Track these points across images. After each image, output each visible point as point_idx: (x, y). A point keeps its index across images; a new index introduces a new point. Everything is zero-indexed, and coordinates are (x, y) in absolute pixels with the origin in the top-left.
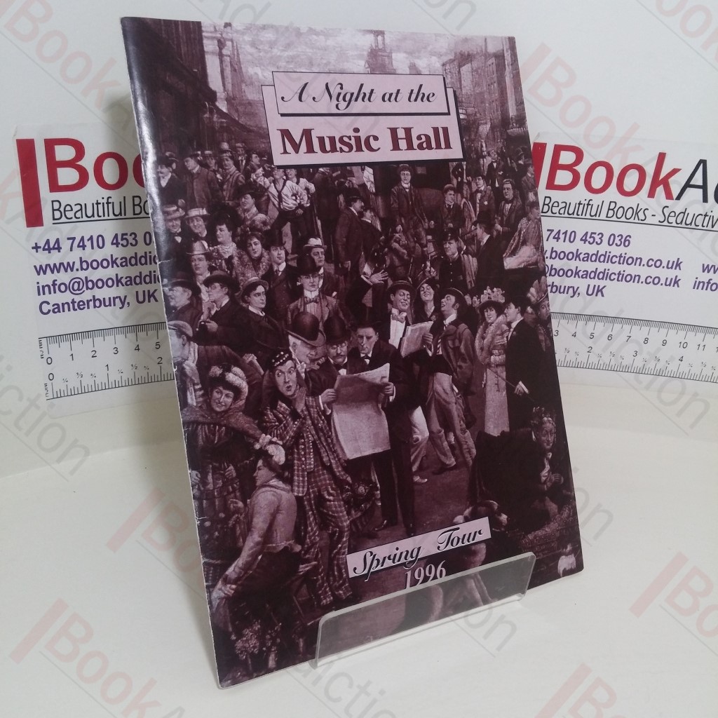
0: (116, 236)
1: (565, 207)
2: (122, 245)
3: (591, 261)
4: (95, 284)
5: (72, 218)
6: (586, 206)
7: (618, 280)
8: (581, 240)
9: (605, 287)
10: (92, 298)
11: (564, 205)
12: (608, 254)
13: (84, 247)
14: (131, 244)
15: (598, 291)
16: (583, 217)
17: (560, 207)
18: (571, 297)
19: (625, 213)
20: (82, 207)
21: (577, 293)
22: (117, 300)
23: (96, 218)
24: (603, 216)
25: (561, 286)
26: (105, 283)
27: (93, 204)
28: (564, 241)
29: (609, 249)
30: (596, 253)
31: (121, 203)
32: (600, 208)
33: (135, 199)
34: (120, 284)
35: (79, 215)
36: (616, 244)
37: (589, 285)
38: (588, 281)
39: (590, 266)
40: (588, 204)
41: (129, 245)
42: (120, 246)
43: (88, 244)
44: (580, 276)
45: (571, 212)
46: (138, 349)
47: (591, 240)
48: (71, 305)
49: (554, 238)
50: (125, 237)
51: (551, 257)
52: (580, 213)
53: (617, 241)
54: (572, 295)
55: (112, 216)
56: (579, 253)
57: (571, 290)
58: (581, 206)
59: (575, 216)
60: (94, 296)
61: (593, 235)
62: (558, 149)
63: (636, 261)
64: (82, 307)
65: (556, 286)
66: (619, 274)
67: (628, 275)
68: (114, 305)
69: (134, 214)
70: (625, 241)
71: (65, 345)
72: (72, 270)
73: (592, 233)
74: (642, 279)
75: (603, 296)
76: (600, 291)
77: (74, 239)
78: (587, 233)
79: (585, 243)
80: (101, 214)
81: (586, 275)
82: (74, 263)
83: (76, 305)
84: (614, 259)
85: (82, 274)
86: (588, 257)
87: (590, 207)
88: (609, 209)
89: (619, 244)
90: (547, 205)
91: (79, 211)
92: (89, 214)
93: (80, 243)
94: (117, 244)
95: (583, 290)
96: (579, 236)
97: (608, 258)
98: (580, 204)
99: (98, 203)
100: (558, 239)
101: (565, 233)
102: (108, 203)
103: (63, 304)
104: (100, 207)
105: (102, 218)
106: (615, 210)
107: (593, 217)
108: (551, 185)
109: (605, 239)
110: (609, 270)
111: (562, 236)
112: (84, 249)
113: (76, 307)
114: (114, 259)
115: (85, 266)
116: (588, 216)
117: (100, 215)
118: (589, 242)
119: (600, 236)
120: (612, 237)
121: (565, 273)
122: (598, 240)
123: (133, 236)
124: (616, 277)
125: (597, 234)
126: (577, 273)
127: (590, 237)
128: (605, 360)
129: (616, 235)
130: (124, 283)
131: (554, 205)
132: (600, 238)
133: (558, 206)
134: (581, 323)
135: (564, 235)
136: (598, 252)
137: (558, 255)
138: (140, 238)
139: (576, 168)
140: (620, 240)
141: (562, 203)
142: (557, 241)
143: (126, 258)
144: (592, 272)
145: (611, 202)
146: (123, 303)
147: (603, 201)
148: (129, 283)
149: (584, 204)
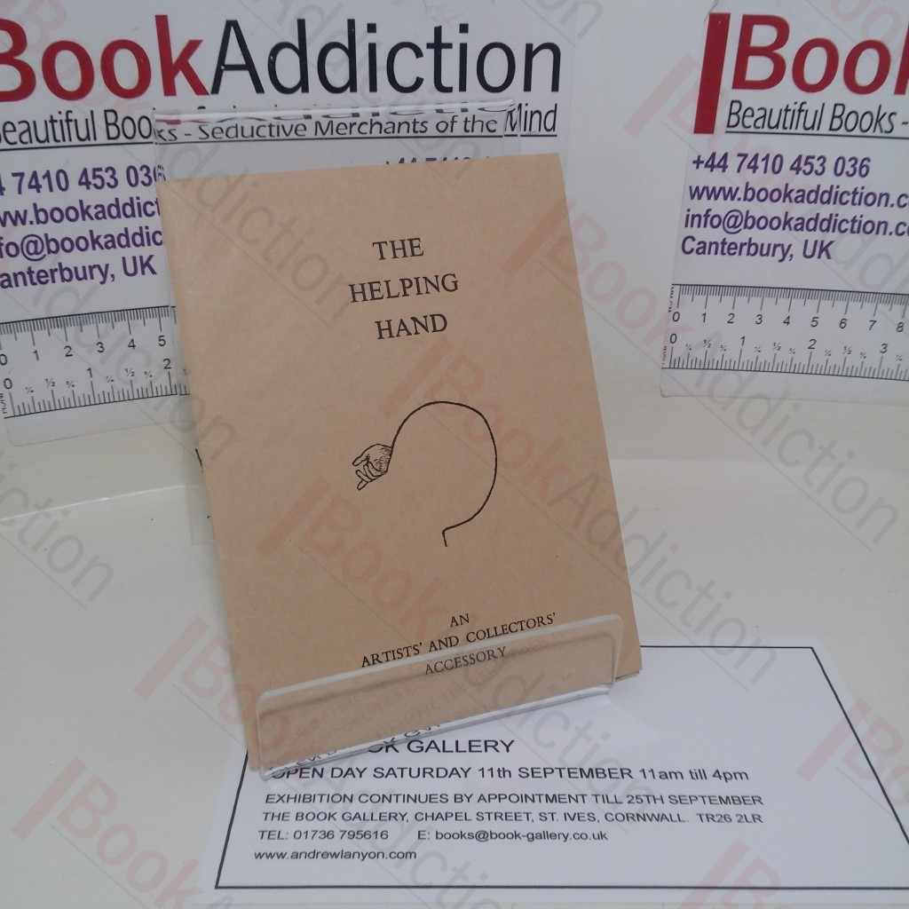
0: (85, 172)
1: (765, 116)
2: (95, 186)
3: (809, 202)
4: (60, 245)
5: (15, 143)
6: (797, 114)
7: (852, 232)
8: (792, 168)
9: (831, 243)
10: (57, 267)
11: (762, 113)
12: (834, 190)
13: (38, 187)
14: (109, 184)
15: (822, 250)
16: (793, 131)
17: (756, 117)
18: (781, 261)
19: (858, 122)
20: (30, 128)
21: (788, 256)
22: (96, 271)
23: (52, 143)
24: (825, 128)
25: (762, 245)
26: (75, 244)
27: (46, 122)
28: (765, 172)
29: (836, 181)
30: (815, 188)
31: (87, 120)
32: (819, 115)
33: (108, 114)
34: (97, 246)
35: (25, 137)
36: (847, 173)
37: (806, 241)
38: (804, 235)
40: (800, 111)
41: (106, 186)
42: (92, 187)
43: (44, 183)
44: (793, 226)
45: (773, 124)
46: (134, 346)
47: (808, 168)
48: (27, 277)
49: (749, 167)
50: (97, 173)
52: (788, 125)
53: (848, 168)
54: (781, 257)
55: (75, 141)
56: (788, 190)
57: (779, 250)
58: (789, 114)
60: (60, 264)
61: (810, 160)
62: (749, 22)
63: (881, 199)
64: (43, 280)
65: (755, 244)
66: (854, 220)
67: (868, 222)
68: (92, 278)
69: (109, 138)
70: (861, 167)
71: (24, 336)
72: (23, 222)
73: (808, 158)
74: (891, 228)
75: (829, 257)
76: (824, 249)
77: (21, 175)
78: (800, 157)
79: (797, 173)
80: (59, 136)
81: (802, 224)
82: (25, 212)
83: (34, 276)
85: (39, 230)
86: (803, 197)
87: (803, 114)
88: (834, 117)
89: (851, 172)
90: (737, 114)
91: (24, 132)
92: (42, 136)
93: (31, 181)
94: (87, 184)
95: (797, 250)
96: (788, 161)
97: (835, 196)
98: (787, 110)
99: (53, 121)
100: (755, 168)
101: (766, 158)
102: (68, 121)
103: (15, 275)
104: (57, 126)
105: (62, 143)
106: (844, 117)
107: (811, 130)
108: (740, 82)
109: (830, 165)
110: (837, 215)
111: (761, 164)
112: (38, 191)
113: (35, 280)
114: (85, 207)
115: (42, 216)
116: (801, 130)
117: (57, 138)
118: (804, 171)
119: (821, 161)
120: (841, 162)
121: (769, 223)
122: (817, 167)
123: (110, 172)
124: (849, 226)
125: (816, 158)
126: (787, 222)
127: (806, 164)
128: (836, 360)
129: (847, 160)
130: (103, 245)
131: (747, 114)
132: (822, 165)
133: (753, 116)
134: (797, 302)
135: (764, 162)
136: (819, 186)
137: (756, 195)
138: (121, 176)
139: (779, 51)
140: (853, 166)
141: (759, 109)
142: (754, 172)
143: (102, 206)
144: (810, 219)
145: (836, 105)
146: (104, 275)
147: (823, 105)
148: (110, 244)
149: (794, 111)
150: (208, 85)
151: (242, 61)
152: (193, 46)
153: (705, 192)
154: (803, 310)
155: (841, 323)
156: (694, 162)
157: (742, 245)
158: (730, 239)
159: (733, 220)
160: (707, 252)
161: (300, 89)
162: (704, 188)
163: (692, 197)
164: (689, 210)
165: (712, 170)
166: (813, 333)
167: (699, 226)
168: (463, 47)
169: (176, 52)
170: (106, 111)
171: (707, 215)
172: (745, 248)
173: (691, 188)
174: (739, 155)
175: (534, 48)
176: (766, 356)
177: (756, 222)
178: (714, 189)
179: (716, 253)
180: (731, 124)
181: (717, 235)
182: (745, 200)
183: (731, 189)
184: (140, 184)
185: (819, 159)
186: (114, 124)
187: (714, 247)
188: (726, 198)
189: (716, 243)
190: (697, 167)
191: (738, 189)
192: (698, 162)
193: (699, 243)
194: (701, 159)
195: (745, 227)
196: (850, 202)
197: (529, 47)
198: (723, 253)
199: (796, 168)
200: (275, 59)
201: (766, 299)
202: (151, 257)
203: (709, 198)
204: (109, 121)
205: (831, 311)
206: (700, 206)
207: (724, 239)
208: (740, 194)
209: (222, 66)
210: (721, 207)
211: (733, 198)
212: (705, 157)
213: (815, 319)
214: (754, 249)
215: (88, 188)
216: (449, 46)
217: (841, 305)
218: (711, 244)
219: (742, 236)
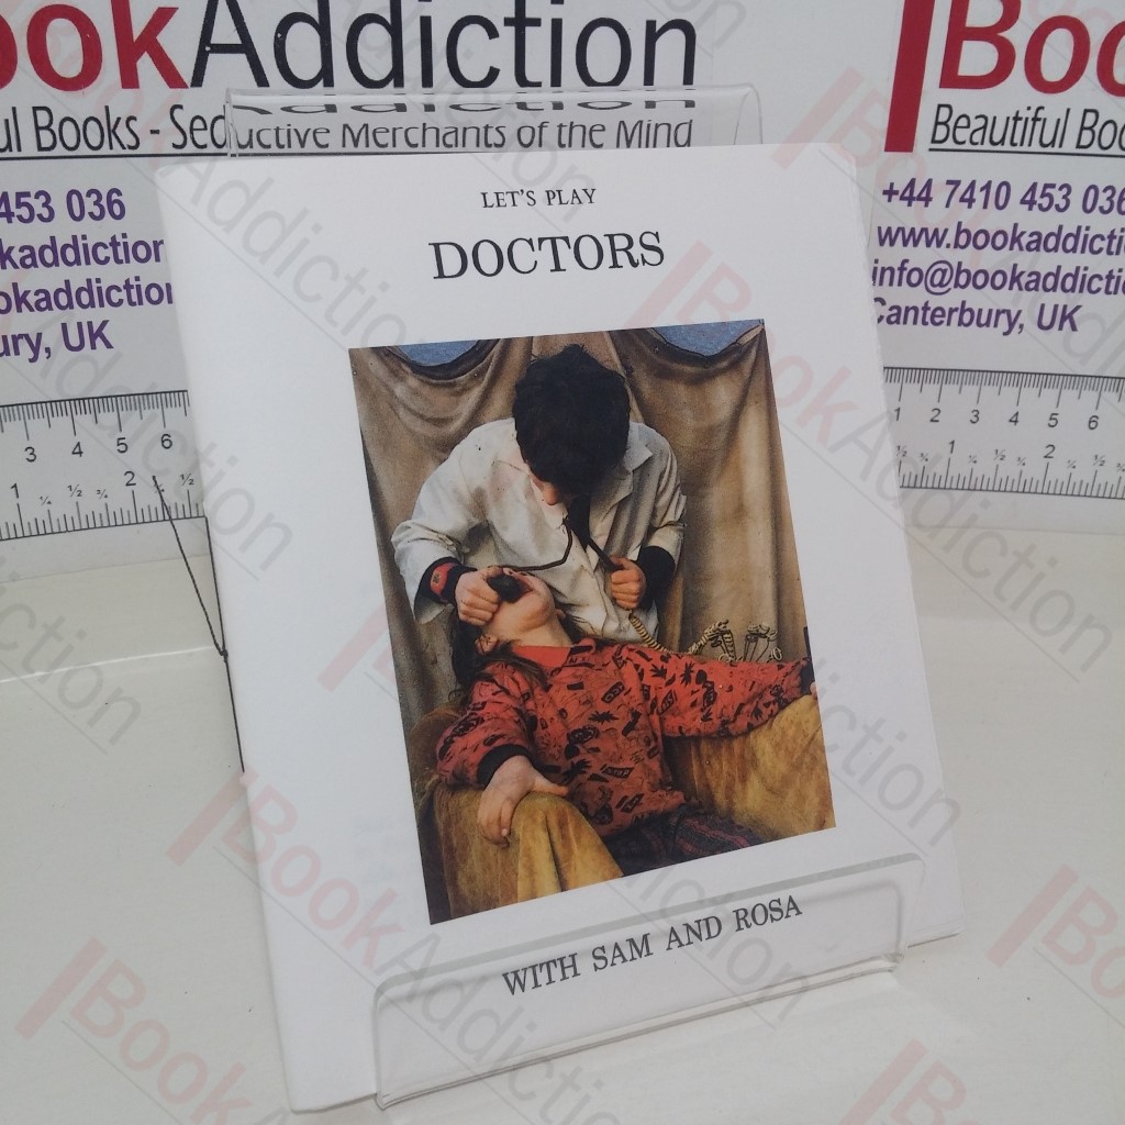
0: (4, 198)
1: (985, 127)
2: (20, 218)
3: (1047, 250)
6: (1030, 123)
7: (1107, 292)
8: (1023, 201)
9: (1078, 307)
11: (981, 122)
12: (1083, 233)
14: (40, 216)
15: (1064, 318)
16: (1025, 148)
17: (973, 127)
18: (1005, 334)
19: (1117, 136)
21: (1017, 326)
22: (22, 344)
24: (1069, 145)
25: (980, 311)
28: (985, 206)
29: (1085, 220)
30: (1056, 231)
31: (7, 121)
32: (1061, 127)
33: (38, 112)
34: (24, 306)
36: (1101, 208)
37: (1043, 306)
38: (1040, 296)
39: (1045, 262)
40: (1035, 119)
41: (36, 217)
42: (15, 219)
44: (1023, 283)
45: (997, 138)
46: (80, 453)
47: (1045, 202)
49: (962, 200)
50: (23, 200)
51: (957, 245)
52: (1017, 139)
53: (1103, 201)
54: (1006, 328)
56: (1018, 233)
57: (1003, 318)
58: (1020, 124)
59: (1007, 146)
61: (1048, 191)
65: (970, 310)
66: (1110, 276)
68: (17, 353)
69: (40, 148)
70: (1120, 200)
73: (1047, 186)
75: (1074, 328)
76: (1067, 317)
78: (1035, 185)
79: (1030, 209)
81: (1037, 282)
84: (1098, 244)
86: (1039, 242)
87: (1039, 125)
88: (1083, 128)
89: (1106, 208)
90: (945, 123)
94: (8, 215)
95: (1029, 318)
96: (1018, 192)
98: (1017, 118)
100: (971, 201)
101: (987, 187)
106: (1097, 129)
107: (1050, 147)
108: (951, 78)
109: (1076, 198)
110: (1086, 269)
111: (979, 196)
114: (5, 249)
116: (1036, 147)
118: (1040, 206)
119: (1065, 191)
120: (1092, 192)
121: (989, 279)
122: (1059, 200)
123: (43, 199)
124: (1102, 284)
125: (1058, 186)
126: (1015, 279)
127: (1043, 196)
128: (1083, 474)
129: (1101, 189)
130: (33, 305)
131: (960, 124)
132: (1064, 197)
133: (968, 126)
134: (1029, 393)
135: (984, 192)
136: (1061, 228)
137: (972, 239)
138: (59, 203)
139: (1005, 34)
140: (1109, 199)
141: (977, 117)
142: (970, 207)
143: (30, 248)
144: (1049, 274)
145: (1086, 111)
146: (36, 350)
147: (1068, 110)
148: (43, 304)
149: (1027, 119)
150: (187, 73)
151: (236, 40)
152: (163, 16)
153: (900, 235)
154: (1036, 403)
155: (1090, 422)
156: (885, 192)
157: (952, 311)
158: (934, 302)
159: (939, 274)
160: (902, 320)
161: (321, 83)
162: (899, 229)
163: (882, 243)
164: (876, 261)
165: (910, 205)
166: (1052, 436)
167: (891, 284)
168: (557, 25)
169: (139, 25)
170: (35, 109)
171: (902, 269)
172: (956, 316)
173: (879, 229)
174: (949, 182)
175: (658, 27)
176: (984, 469)
177: (971, 279)
178: (913, 230)
179: (915, 322)
180: (938, 138)
181: (916, 296)
182: (955, 247)
183: (936, 231)
184: (87, 216)
185: (1061, 189)
186: (48, 128)
187: (911, 314)
188: (928, 244)
189: (915, 308)
190: (890, 200)
191: (946, 231)
192: (890, 193)
193: (891, 309)
194: (895, 188)
195: (957, 285)
196: (1105, 251)
197: (651, 25)
198: (925, 323)
199: (1028, 202)
200: (284, 36)
201: (985, 389)
202: (104, 323)
203: (905, 243)
204: (40, 124)
205: (1077, 405)
206: (893, 256)
207: (926, 303)
208: (950, 238)
209: (207, 47)
210: (922, 257)
211: (939, 244)
212: (900, 186)
213: (1053, 416)
214: (968, 317)
215: (10, 221)
216: (536, 22)
217: (1090, 396)
218: (907, 309)
219: (952, 299)
